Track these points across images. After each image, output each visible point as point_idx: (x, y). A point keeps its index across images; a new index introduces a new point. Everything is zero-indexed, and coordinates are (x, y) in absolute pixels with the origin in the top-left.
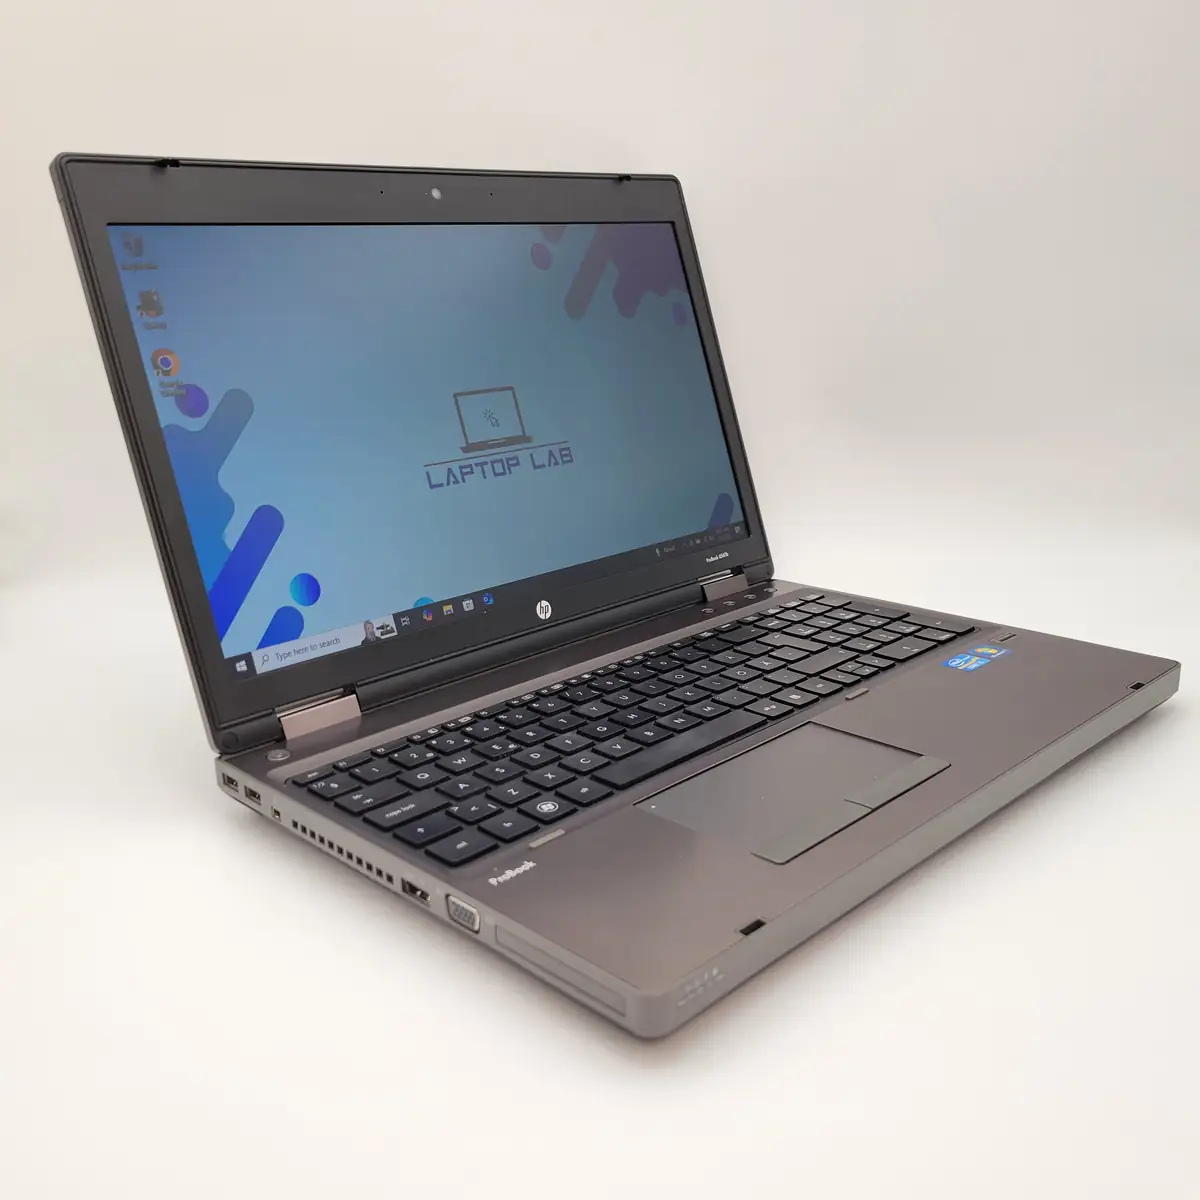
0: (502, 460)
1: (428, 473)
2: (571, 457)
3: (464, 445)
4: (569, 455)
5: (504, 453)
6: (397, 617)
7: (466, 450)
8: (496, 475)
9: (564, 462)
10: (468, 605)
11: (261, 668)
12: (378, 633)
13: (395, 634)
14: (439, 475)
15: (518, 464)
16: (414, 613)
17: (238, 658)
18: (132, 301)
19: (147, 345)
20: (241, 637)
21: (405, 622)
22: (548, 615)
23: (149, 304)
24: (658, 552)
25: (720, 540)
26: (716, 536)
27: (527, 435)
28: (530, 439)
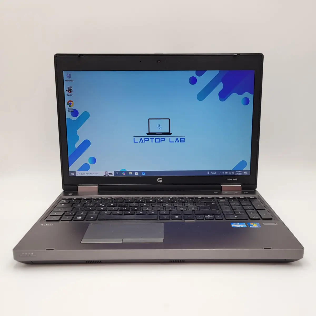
0: (159, 139)
1: (134, 139)
2: (184, 141)
3: (148, 133)
4: (184, 140)
5: (160, 137)
6: (115, 172)
7: (148, 134)
8: (156, 142)
9: (181, 142)
10: (137, 174)
11: (77, 175)
12: (109, 175)
13: (114, 176)
14: (137, 139)
15: (164, 140)
16: (120, 172)
17: (72, 172)
18: (66, 89)
19: (67, 99)
20: (74, 168)
21: (117, 173)
22: (161, 182)
23: (70, 90)
24: (208, 173)
25: (236, 174)
26: (235, 173)
27: (170, 133)
28: (171, 134)
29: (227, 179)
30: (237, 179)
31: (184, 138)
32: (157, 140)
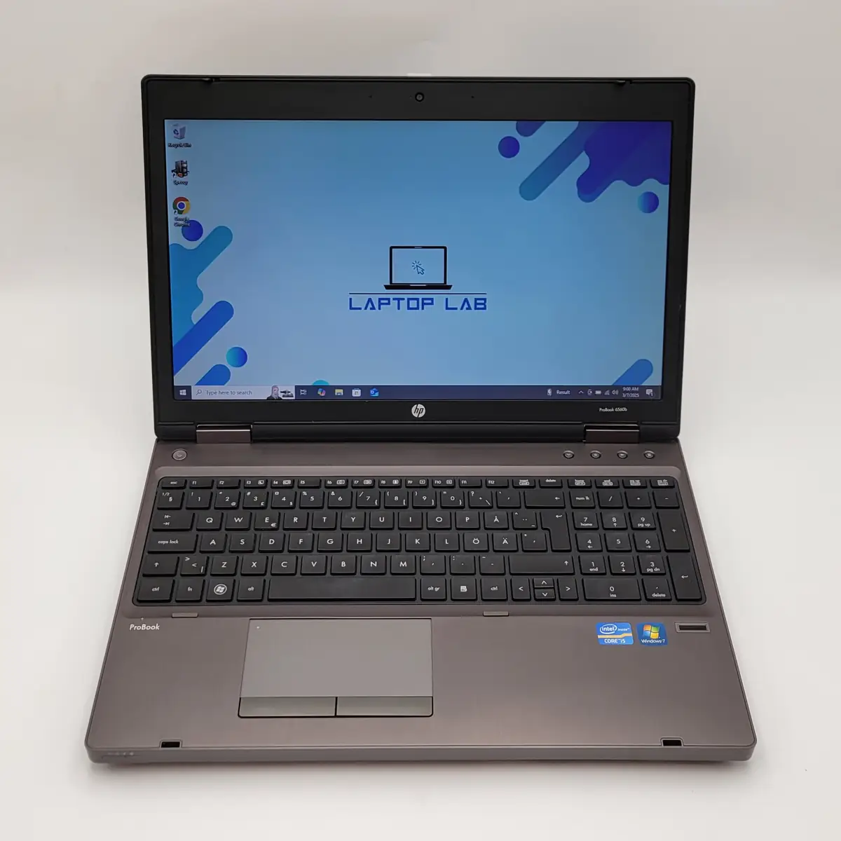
0: (417, 299)
1: (351, 299)
2: (485, 306)
3: (389, 284)
4: (484, 304)
5: (421, 294)
6: (298, 388)
7: (387, 287)
8: (409, 308)
9: (476, 308)
10: (356, 393)
11: (195, 396)
12: (281, 395)
13: (294, 398)
14: (360, 301)
15: (432, 304)
16: (313, 389)
17: (183, 388)
18: (170, 166)
19: (172, 193)
20: (187, 376)
21: (304, 392)
22: (421, 416)
23: (181, 170)
24: (549, 391)
25: (624, 396)
26: (621, 392)
27: (448, 284)
28: (449, 287)
29: (600, 409)
30: (625, 409)
31: (485, 300)
32: (413, 304)
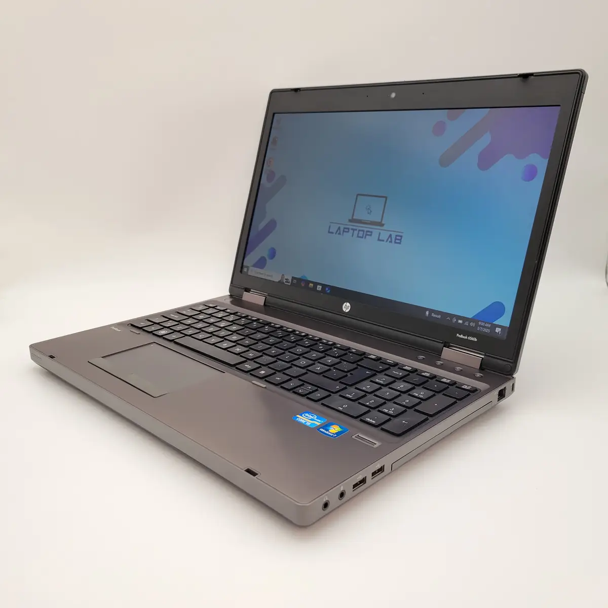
0: (363, 231)
1: (330, 226)
3: (351, 218)
4: (400, 240)
5: (366, 228)
6: (293, 278)
7: (350, 221)
8: (358, 237)
9: (395, 242)
10: (319, 288)
11: (250, 273)
12: (285, 281)
13: (290, 284)
14: (334, 229)
15: (371, 235)
16: (299, 280)
17: (246, 267)
20: (250, 260)
21: (295, 281)
22: (347, 311)
24: (427, 313)
25: (478, 329)
26: (477, 325)
27: (383, 223)
28: (383, 225)
29: (458, 335)
30: (476, 340)
31: (401, 236)
32: (361, 234)
